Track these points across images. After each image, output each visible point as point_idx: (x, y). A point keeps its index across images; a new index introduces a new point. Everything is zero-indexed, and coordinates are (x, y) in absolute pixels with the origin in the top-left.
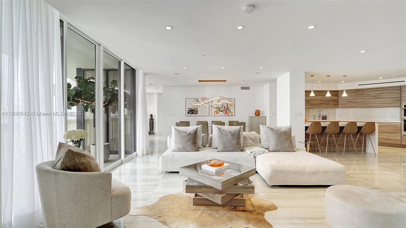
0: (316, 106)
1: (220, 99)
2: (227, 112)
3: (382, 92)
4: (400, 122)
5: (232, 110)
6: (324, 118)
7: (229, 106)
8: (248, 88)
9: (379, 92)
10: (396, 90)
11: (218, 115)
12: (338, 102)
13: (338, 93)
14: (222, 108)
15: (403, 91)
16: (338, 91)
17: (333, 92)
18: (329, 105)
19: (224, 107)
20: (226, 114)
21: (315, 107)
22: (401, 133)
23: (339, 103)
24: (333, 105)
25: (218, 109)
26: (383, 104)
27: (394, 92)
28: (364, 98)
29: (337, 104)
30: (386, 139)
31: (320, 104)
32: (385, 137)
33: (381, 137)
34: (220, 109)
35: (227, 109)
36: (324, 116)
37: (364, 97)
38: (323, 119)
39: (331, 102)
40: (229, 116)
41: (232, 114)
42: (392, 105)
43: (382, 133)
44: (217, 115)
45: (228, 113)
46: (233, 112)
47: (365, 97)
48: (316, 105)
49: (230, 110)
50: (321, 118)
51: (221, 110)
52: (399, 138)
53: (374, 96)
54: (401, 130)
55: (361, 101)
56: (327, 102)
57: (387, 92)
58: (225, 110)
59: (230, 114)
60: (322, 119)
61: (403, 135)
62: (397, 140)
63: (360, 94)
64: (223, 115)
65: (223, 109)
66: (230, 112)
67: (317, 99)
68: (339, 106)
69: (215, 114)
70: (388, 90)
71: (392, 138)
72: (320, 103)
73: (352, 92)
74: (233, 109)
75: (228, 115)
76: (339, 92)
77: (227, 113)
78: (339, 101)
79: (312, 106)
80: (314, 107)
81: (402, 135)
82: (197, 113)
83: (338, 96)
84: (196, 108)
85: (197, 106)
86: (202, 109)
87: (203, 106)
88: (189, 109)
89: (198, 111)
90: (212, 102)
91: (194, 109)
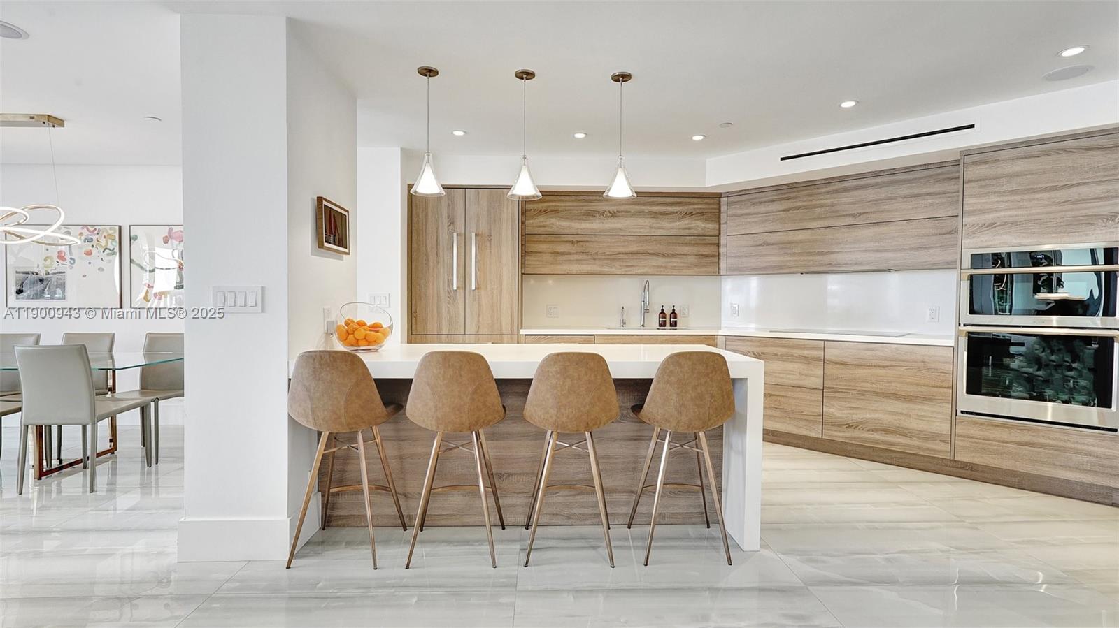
0: (617, 264)
3: (884, 193)
4: (951, 343)
6: (669, 319)
9: (871, 194)
10: (944, 179)
12: (718, 245)
13: (719, 204)
15: (970, 181)
16: (719, 195)
17: (695, 200)
18: (676, 262)
21: (614, 270)
22: (953, 401)
23: (722, 250)
24: (692, 259)
26: (890, 255)
27: (937, 188)
28: (815, 224)
29: (713, 256)
30: (889, 431)
31: (635, 256)
32: (886, 419)
33: (868, 416)
36: (668, 312)
37: (814, 219)
38: (662, 324)
39: (686, 244)
42: (923, 256)
43: (875, 398)
44: (156, 303)
47: (819, 218)
48: (615, 257)
50: (655, 320)
52: (945, 428)
53: (853, 215)
54: (953, 387)
55: (801, 242)
56: (668, 244)
57: (904, 191)
60: (660, 325)
61: (962, 412)
62: (933, 437)
63: (798, 208)
67: (621, 229)
68: (723, 265)
69: (148, 299)
70: (910, 181)
71: (914, 424)
72: (634, 248)
73: (770, 196)
76: (723, 200)
78: (723, 241)
79: (598, 262)
80: (606, 269)
81: (959, 413)
82: (62, 297)
83: (719, 218)
84: (55, 272)
85: (64, 263)
86: (85, 276)
87: (90, 263)
88: (18, 274)
89: (64, 287)
90: (132, 241)
91: (46, 276)
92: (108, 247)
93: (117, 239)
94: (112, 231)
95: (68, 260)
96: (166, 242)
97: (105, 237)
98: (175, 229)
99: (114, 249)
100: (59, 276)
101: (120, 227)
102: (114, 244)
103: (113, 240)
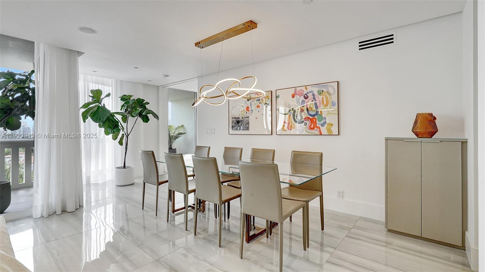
1: (296, 90)
2: (316, 123)
5: (331, 119)
7: (322, 106)
8: (388, 40)
11: (292, 132)
14: (303, 113)
19: (308, 110)
20: (313, 128)
25: (292, 116)
34: (297, 114)
35: (314, 115)
40: (321, 134)
41: (329, 130)
44: (288, 132)
45: (318, 125)
46: (332, 125)
49: (325, 118)
51: (299, 118)
58: (308, 118)
59: (324, 130)
64: (304, 133)
65: (304, 117)
66: (323, 125)
69: (285, 129)
74: (335, 114)
75: (317, 133)
77: (315, 126)
82: (247, 129)
84: (245, 117)
85: (248, 112)
86: (256, 118)
87: (259, 112)
88: (233, 119)
89: (249, 124)
90: (277, 98)
91: (242, 119)
92: (266, 103)
93: (270, 98)
94: (268, 94)
95: (250, 111)
96: (293, 97)
97: (265, 98)
98: (298, 89)
99: (269, 103)
100: (247, 119)
101: (271, 91)
102: (269, 101)
103: (268, 99)
